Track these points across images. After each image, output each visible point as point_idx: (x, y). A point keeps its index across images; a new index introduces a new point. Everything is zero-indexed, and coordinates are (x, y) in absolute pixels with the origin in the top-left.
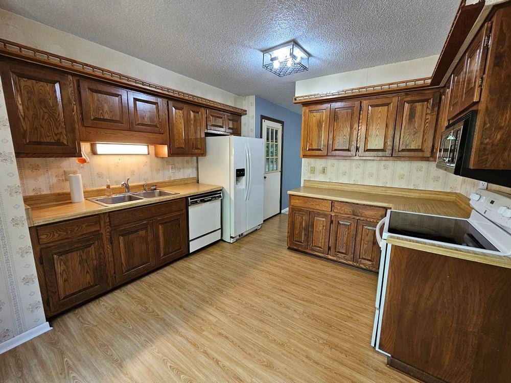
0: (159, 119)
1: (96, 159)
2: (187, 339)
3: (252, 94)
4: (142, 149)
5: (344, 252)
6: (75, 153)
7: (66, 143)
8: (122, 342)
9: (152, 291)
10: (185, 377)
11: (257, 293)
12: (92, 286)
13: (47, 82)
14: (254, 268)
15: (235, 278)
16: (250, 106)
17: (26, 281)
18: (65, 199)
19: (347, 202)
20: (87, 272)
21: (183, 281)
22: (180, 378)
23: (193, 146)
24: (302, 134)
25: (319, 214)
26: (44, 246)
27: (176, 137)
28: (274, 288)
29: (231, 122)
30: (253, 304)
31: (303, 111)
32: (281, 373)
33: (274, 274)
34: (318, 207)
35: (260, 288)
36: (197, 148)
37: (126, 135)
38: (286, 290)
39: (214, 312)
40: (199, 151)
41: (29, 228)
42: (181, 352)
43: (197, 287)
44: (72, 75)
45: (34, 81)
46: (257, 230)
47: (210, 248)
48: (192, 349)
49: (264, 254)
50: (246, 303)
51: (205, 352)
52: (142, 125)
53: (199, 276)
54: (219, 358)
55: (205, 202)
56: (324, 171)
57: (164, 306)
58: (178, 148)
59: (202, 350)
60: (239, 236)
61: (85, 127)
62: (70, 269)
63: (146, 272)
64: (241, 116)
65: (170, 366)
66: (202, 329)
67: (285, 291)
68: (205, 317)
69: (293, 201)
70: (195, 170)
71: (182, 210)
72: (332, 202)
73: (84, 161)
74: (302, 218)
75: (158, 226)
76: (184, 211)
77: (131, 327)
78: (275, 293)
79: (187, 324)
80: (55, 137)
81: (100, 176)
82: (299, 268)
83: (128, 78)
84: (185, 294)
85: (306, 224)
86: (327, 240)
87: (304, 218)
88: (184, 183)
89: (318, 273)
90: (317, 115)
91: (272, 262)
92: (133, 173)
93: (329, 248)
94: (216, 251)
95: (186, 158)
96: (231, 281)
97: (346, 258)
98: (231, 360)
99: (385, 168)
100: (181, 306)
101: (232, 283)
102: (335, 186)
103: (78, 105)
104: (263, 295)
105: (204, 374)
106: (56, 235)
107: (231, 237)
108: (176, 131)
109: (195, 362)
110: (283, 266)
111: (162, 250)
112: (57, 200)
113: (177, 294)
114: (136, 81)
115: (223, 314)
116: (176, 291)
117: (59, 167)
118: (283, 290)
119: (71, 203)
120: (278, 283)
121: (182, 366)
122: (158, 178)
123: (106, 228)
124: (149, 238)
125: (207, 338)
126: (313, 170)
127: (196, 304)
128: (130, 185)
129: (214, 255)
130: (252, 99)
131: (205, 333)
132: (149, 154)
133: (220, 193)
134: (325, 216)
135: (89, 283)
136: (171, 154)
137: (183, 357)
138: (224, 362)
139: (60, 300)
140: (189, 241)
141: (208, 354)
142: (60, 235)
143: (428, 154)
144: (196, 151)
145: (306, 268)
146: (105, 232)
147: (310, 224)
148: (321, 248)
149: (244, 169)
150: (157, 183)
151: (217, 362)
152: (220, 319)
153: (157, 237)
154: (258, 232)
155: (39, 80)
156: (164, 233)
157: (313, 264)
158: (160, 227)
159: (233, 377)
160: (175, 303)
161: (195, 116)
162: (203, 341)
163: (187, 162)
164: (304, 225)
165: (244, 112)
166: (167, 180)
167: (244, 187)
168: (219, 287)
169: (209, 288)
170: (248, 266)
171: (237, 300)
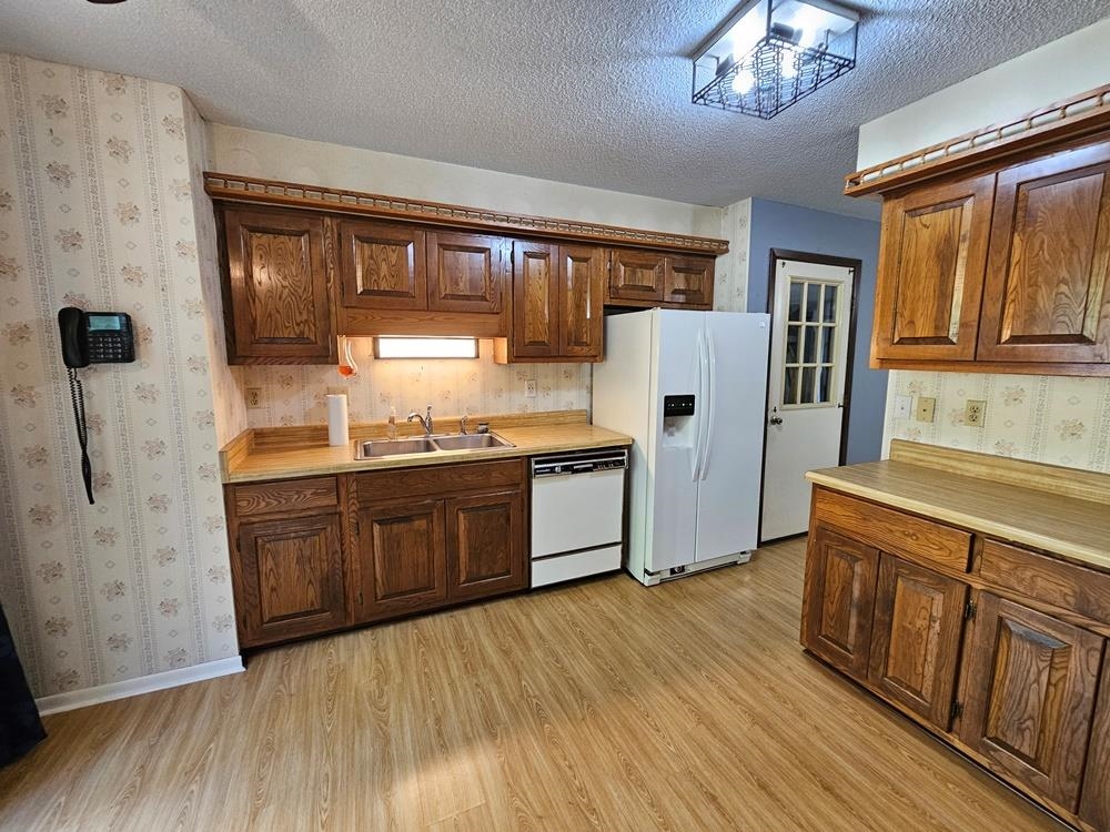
0: (491, 281)
1: (380, 367)
3: (737, 197)
4: (464, 346)
5: (1026, 750)
6: (328, 356)
7: (313, 338)
8: (295, 756)
9: (416, 653)
11: (629, 768)
12: (316, 612)
13: (291, 234)
14: (666, 683)
15: (597, 694)
16: (737, 230)
17: (214, 574)
18: (319, 437)
19: (1047, 553)
20: (310, 582)
21: (482, 654)
23: (569, 339)
24: (880, 289)
25: (915, 569)
26: (244, 520)
27: (529, 318)
28: (690, 775)
29: (682, 275)
30: (598, 803)
31: (885, 216)
33: (712, 726)
34: (910, 544)
35: (646, 753)
36: (579, 343)
37: (421, 320)
38: (723, 800)
40: (586, 348)
41: (225, 486)
43: (499, 683)
44: (331, 215)
45: (271, 236)
46: (735, 563)
47: (588, 585)
49: (718, 646)
50: (580, 790)
52: (455, 297)
53: (520, 654)
55: (577, 471)
56: (974, 414)
57: (410, 704)
58: (532, 343)
60: (673, 571)
61: (347, 307)
62: (281, 570)
63: (426, 608)
64: (715, 257)
67: (720, 808)
70: (585, 392)
71: (518, 484)
72: (974, 536)
73: (348, 371)
74: (852, 569)
75: (457, 514)
76: (523, 486)
77: (329, 729)
78: (681, 797)
80: (296, 328)
81: (385, 399)
82: (814, 738)
83: (467, 211)
84: (466, 692)
85: (864, 592)
86: (947, 676)
87: (858, 569)
88: (557, 420)
89: (881, 787)
90: (941, 219)
91: (728, 680)
92: (446, 396)
93: (955, 710)
94: (597, 600)
95: (565, 366)
96: (582, 697)
97: (1034, 779)
100: (438, 720)
101: (581, 707)
102: (1022, 476)
103: (337, 267)
104: (642, 786)
106: (263, 504)
107: (646, 571)
108: (528, 306)
110: (759, 709)
111: (462, 567)
112: (312, 439)
113: (452, 683)
114: (481, 213)
116: (455, 672)
117: (320, 381)
118: (714, 799)
119: (328, 445)
120: (711, 762)
122: (500, 408)
123: (351, 502)
124: (436, 537)
126: (929, 410)
127: (469, 729)
128: (433, 419)
129: (586, 606)
130: (745, 208)
132: (478, 357)
133: (623, 454)
134: (941, 581)
135: (312, 604)
136: (516, 357)
139: (262, 623)
140: (530, 560)
142: (268, 504)
144: (577, 348)
145: (839, 749)
146: (349, 511)
147: (879, 594)
148: (919, 694)
149: (693, 397)
150: (492, 419)
153: (451, 539)
154: (735, 574)
155: (280, 233)
156: (469, 531)
157: (879, 745)
158: (461, 516)
160: (435, 707)
161: (577, 270)
163: (568, 375)
164: (856, 593)
165: (722, 247)
166: (517, 412)
167: (691, 445)
168: (544, 706)
169: (522, 696)
170: (651, 671)
171: (563, 764)
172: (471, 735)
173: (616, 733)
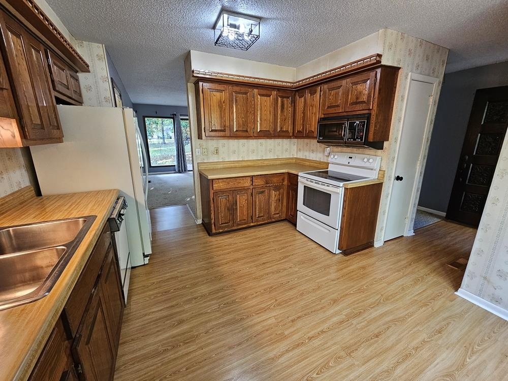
2: (287, 351)
10: (332, 361)
15: (221, 285)
19: (261, 175)
21: (179, 335)
22: (332, 367)
23: (50, 122)
30: (268, 286)
32: (341, 298)
34: (239, 185)
39: (261, 318)
42: (303, 360)
48: (304, 349)
50: (264, 290)
51: (310, 339)
53: (185, 315)
54: (319, 329)
56: (217, 151)
59: (307, 341)
65: (317, 374)
66: (279, 334)
68: (264, 327)
69: (216, 185)
72: (252, 177)
79: (266, 346)
85: (231, 204)
93: (251, 217)
96: (222, 289)
97: (263, 219)
98: (324, 322)
99: (261, 144)
102: (229, 165)
104: (262, 276)
105: (333, 345)
107: (146, 256)
109: (318, 349)
115: (267, 311)
121: (320, 362)
125: (292, 333)
126: (205, 152)
127: (238, 331)
131: (286, 333)
134: (246, 191)
137: (310, 360)
138: (325, 326)
141: (313, 337)
143: (291, 134)
147: (234, 202)
148: (245, 220)
151: (322, 332)
152: (274, 315)
159: (339, 325)
162: (295, 337)
164: (228, 206)
168: (226, 302)
169: (218, 311)
170: (211, 269)
171: (255, 295)
172: (241, 329)
173: (241, 281)
